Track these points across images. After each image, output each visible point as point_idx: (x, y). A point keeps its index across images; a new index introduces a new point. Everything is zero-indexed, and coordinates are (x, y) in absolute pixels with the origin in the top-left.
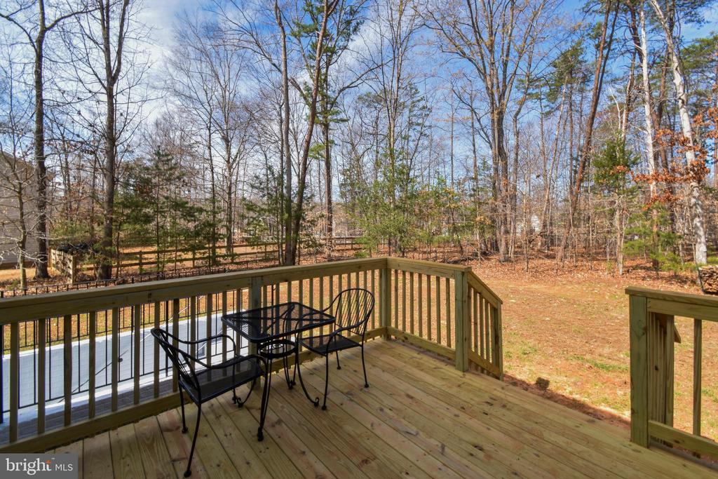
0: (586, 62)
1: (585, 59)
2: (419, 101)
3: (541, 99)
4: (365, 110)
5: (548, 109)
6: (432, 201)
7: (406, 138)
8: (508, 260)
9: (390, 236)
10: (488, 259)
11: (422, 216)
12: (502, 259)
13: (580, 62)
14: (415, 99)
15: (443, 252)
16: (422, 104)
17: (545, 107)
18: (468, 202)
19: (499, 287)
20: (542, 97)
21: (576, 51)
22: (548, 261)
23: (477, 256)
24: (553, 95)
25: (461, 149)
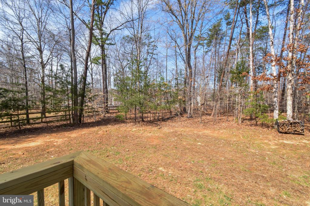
0: (222, 30)
1: (222, 29)
2: (152, 42)
3: (204, 46)
4: (126, 44)
5: (207, 50)
6: (158, 88)
7: (146, 59)
8: (192, 117)
9: (136, 106)
10: (183, 117)
11: (151, 96)
12: (189, 116)
13: (220, 30)
14: (150, 41)
15: (162, 113)
16: (153, 44)
17: (206, 49)
18: (174, 89)
19: (190, 133)
20: (204, 45)
21: (219, 25)
22: (208, 117)
23: (178, 115)
24: (209, 45)
25: (171, 65)
